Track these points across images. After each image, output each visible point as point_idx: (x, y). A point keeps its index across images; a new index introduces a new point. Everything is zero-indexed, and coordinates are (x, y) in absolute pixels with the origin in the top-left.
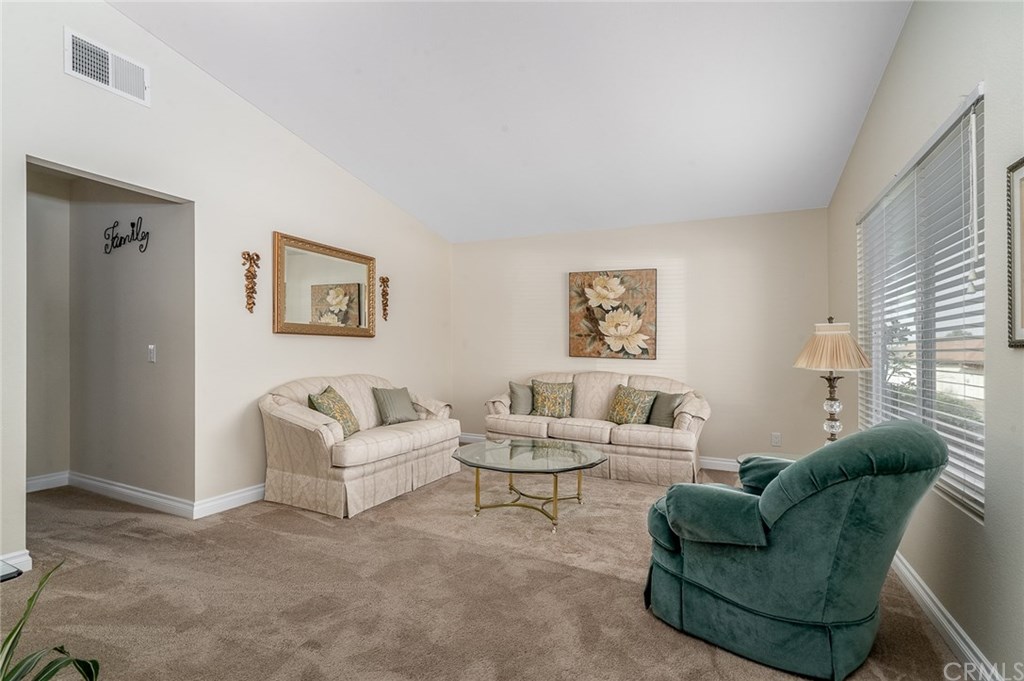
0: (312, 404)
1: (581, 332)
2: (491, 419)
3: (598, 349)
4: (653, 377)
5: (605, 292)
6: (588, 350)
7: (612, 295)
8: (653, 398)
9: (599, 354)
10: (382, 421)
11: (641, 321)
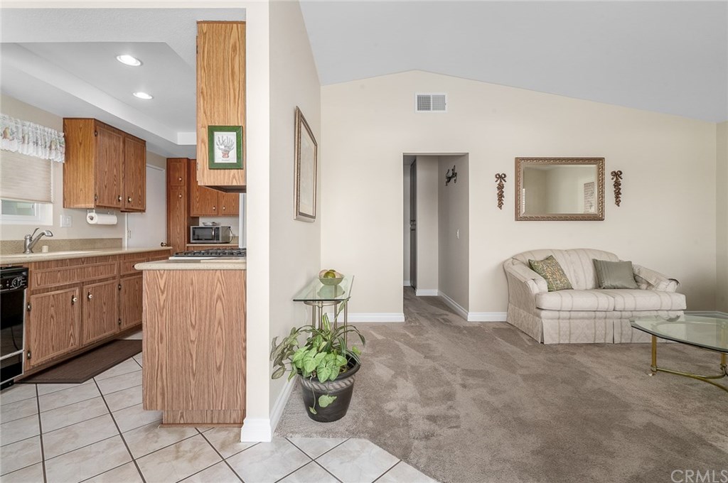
0: (531, 266)
10: (599, 285)
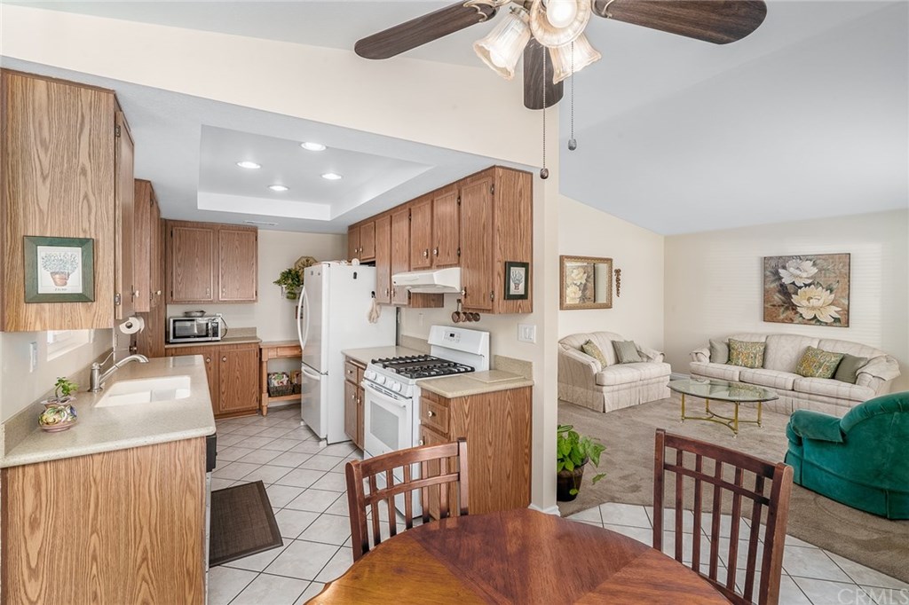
0: (582, 350)
1: (775, 303)
2: (694, 365)
3: (790, 316)
4: (844, 342)
5: (798, 272)
6: (782, 317)
7: (805, 275)
8: (839, 359)
9: (791, 321)
10: (618, 361)
11: (833, 295)
